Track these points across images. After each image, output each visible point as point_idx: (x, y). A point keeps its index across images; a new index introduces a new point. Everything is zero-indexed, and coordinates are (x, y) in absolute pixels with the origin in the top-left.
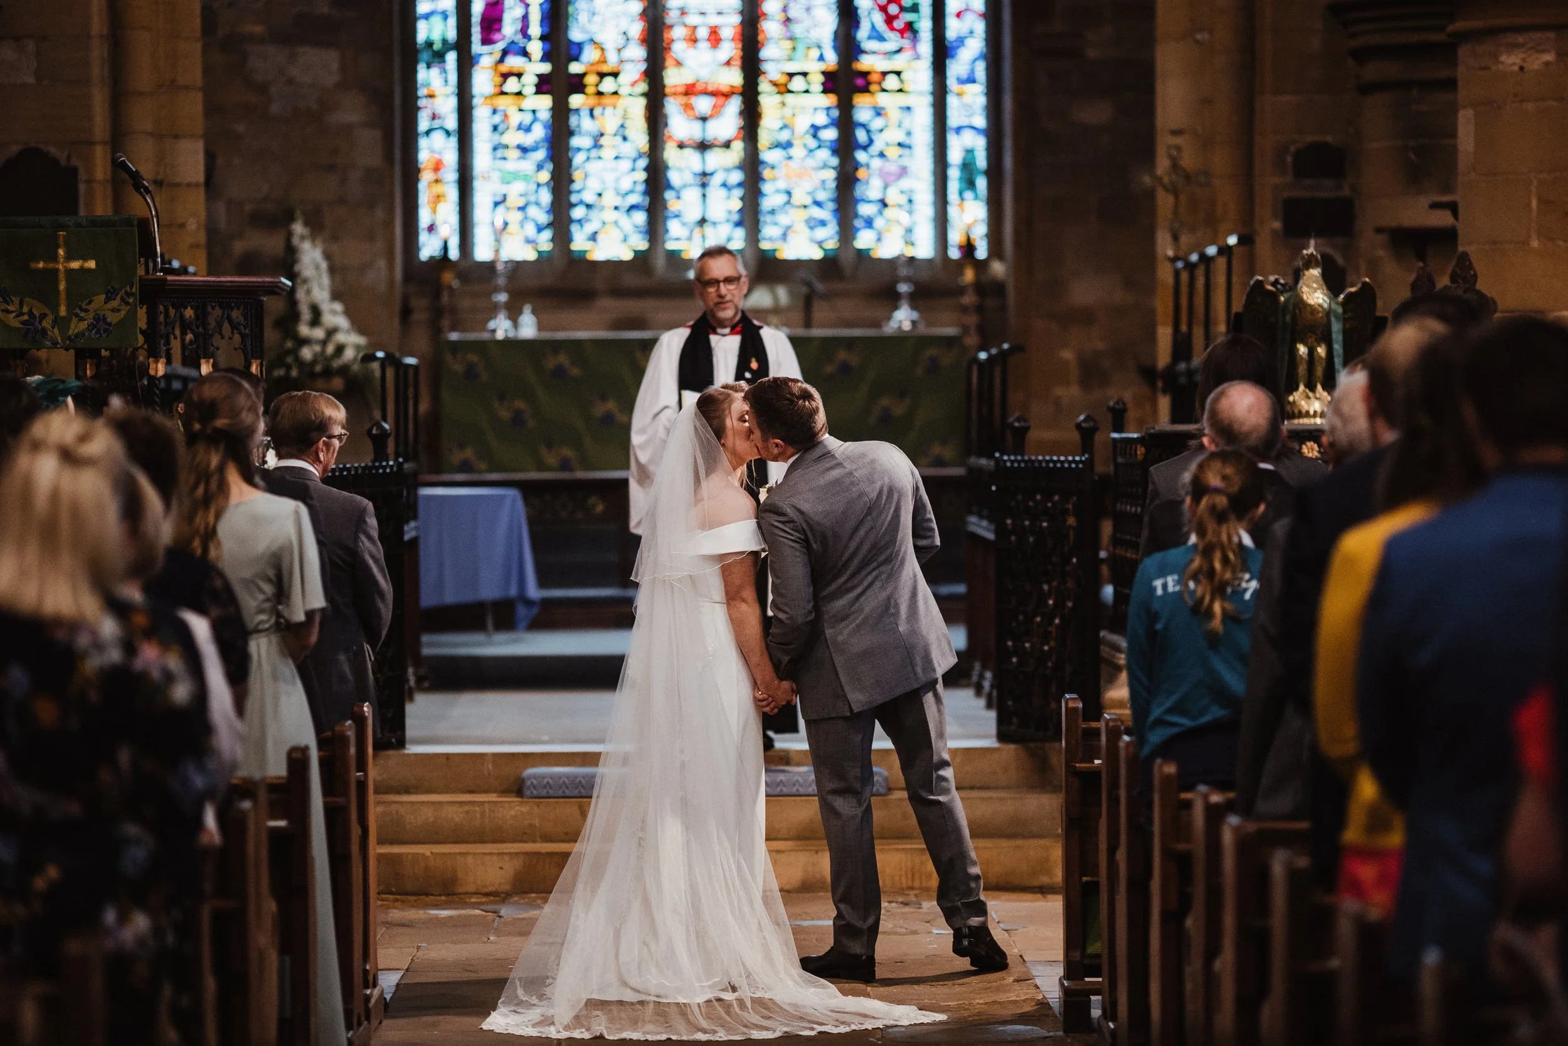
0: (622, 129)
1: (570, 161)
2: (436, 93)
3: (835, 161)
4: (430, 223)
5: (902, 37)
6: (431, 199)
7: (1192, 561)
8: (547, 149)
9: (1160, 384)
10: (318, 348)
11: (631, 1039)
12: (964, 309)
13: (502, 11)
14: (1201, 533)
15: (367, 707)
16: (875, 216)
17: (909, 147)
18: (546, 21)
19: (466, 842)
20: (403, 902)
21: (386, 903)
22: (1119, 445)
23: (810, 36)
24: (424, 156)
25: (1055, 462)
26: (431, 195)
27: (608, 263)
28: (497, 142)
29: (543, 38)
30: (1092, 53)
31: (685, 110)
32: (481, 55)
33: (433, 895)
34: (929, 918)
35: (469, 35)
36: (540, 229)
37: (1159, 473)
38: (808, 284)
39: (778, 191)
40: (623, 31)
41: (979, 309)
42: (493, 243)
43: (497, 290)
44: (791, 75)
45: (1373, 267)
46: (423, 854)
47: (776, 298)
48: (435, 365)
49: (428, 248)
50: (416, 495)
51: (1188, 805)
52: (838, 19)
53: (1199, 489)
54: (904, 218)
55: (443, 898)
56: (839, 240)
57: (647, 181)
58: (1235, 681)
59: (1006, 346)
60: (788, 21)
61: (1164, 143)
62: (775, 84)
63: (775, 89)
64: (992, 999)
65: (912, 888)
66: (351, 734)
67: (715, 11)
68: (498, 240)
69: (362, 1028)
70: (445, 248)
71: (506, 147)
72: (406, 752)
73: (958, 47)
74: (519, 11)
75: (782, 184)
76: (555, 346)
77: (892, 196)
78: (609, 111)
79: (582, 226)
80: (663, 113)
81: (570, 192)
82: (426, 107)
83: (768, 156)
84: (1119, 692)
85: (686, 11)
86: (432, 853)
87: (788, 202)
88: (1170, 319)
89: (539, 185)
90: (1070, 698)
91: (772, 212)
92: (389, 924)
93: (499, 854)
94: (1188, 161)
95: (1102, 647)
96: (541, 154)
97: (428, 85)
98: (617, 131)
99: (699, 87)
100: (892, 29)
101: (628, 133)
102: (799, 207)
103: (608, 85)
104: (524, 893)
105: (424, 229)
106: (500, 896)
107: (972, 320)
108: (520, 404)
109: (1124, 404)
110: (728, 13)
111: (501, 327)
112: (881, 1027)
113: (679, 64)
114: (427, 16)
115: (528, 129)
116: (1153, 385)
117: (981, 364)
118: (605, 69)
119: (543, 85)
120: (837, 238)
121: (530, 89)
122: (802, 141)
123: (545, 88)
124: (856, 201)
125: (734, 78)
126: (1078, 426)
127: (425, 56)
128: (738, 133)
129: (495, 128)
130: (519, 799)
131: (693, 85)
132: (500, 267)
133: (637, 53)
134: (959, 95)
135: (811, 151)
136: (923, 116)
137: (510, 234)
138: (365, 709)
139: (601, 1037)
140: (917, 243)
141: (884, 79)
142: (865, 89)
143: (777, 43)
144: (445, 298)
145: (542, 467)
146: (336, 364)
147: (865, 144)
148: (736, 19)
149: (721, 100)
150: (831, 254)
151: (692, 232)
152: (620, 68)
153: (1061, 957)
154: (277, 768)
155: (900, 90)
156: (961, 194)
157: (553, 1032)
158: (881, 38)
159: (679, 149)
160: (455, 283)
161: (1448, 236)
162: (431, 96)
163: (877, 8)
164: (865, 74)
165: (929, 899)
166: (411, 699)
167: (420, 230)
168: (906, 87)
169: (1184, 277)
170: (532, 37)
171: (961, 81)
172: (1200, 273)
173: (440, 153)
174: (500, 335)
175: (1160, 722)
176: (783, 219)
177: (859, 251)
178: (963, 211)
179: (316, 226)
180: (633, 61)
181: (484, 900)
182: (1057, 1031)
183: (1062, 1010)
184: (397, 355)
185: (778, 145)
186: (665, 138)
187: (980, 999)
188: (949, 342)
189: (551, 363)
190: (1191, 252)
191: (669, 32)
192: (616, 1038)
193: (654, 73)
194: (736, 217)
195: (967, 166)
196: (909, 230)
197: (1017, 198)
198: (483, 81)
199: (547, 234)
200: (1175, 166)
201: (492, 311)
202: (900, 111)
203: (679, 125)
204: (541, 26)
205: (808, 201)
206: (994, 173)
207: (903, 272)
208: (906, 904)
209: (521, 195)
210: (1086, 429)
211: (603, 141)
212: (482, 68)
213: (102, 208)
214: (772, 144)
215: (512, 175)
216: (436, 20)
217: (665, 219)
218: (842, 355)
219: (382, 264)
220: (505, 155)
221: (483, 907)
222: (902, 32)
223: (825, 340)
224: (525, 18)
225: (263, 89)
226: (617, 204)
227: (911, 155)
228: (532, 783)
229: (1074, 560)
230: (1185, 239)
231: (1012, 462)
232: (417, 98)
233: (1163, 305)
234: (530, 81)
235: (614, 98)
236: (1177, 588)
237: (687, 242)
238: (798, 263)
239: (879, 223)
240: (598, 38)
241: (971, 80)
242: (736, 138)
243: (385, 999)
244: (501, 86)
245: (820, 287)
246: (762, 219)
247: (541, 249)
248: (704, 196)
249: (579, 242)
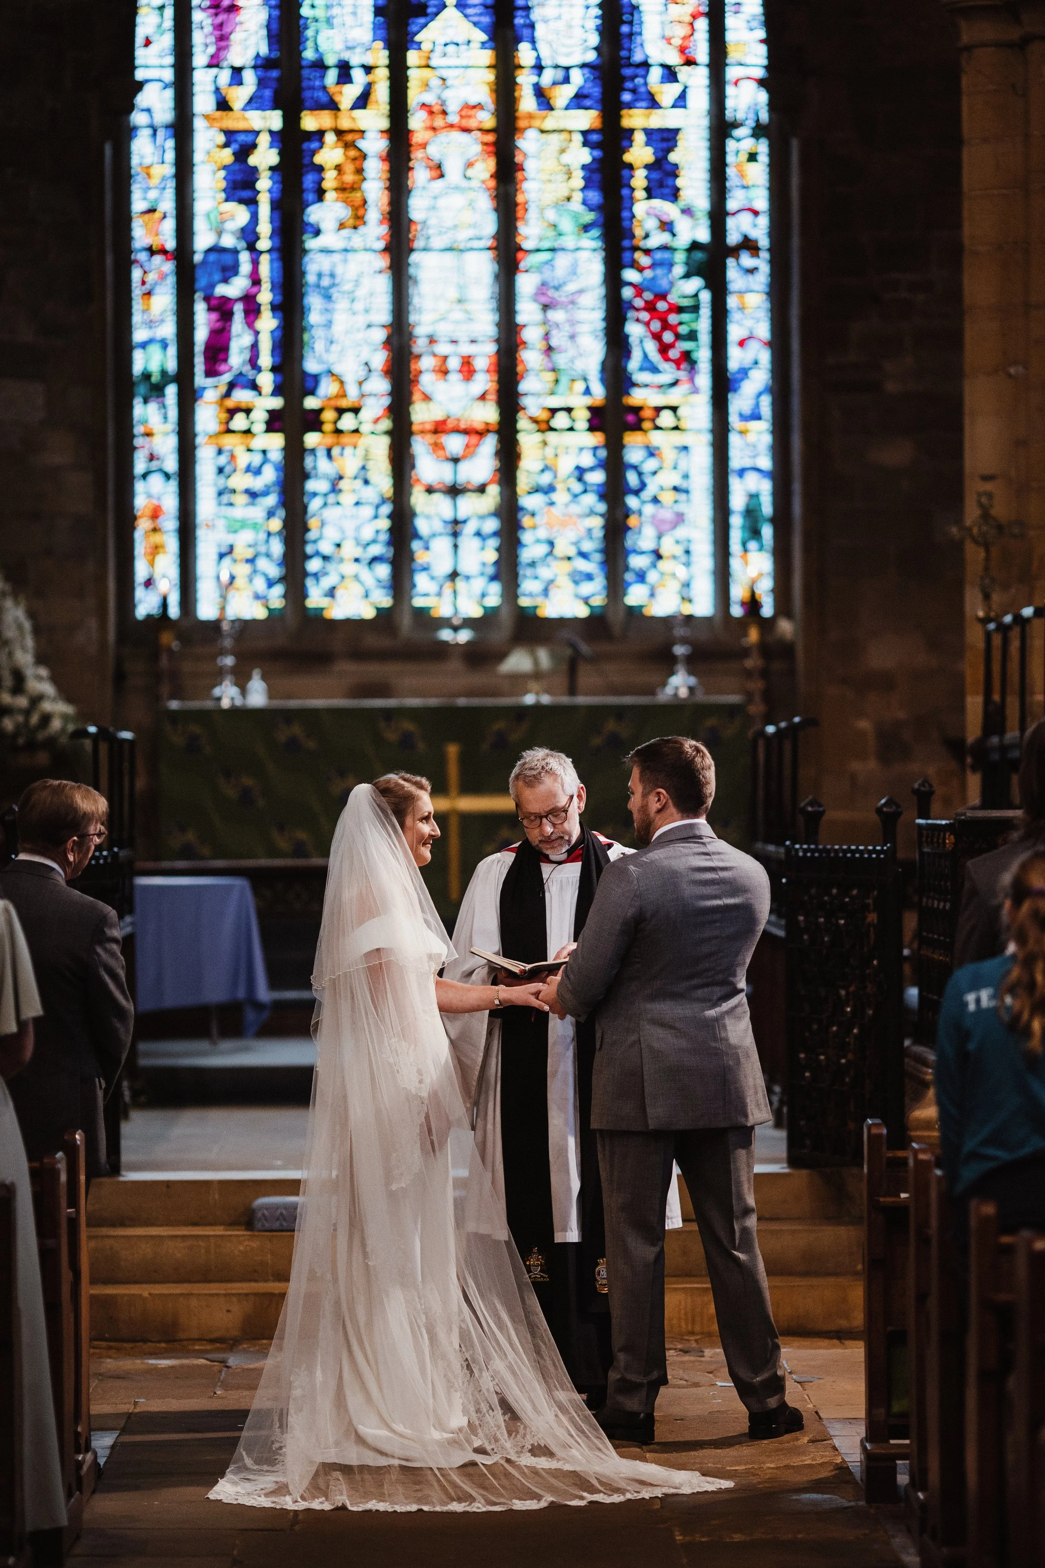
0: (363, 472)
1: (305, 508)
2: (155, 431)
3: (602, 507)
4: (148, 577)
5: (678, 369)
6: (149, 550)
7: (1008, 972)
8: (279, 494)
9: (969, 760)
10: (20, 719)
11: (377, 1511)
12: (748, 674)
13: (228, 339)
14: (1022, 940)
15: (79, 1135)
16: (648, 569)
17: (687, 492)
18: (277, 351)
19: (189, 1281)
20: (118, 1350)
21: (98, 1351)
22: (925, 832)
23: (574, 367)
24: (140, 502)
25: (853, 852)
26: (148, 546)
27: (348, 622)
28: (222, 487)
29: (274, 369)
30: (891, 387)
31: (434, 451)
32: (204, 388)
33: (151, 1342)
34: (713, 1367)
35: (192, 366)
36: (271, 584)
38: (572, 645)
39: (538, 541)
40: (364, 362)
41: (764, 673)
42: (219, 600)
43: (223, 652)
44: (553, 411)
46: (140, 1295)
47: (536, 662)
48: (153, 737)
49: (145, 605)
50: (132, 886)
51: (1009, 1250)
52: (605, 349)
53: (1021, 891)
54: (682, 572)
55: (163, 1345)
56: (608, 596)
57: (391, 530)
59: (797, 719)
60: (549, 349)
61: (973, 488)
62: (535, 421)
63: (534, 426)
64: (786, 1462)
65: (692, 1333)
66: (62, 1167)
67: (468, 339)
68: (224, 597)
69: (73, 1500)
70: (164, 605)
71: (234, 491)
72: (122, 1179)
73: (742, 380)
74: (247, 339)
75: (542, 533)
76: (289, 715)
77: (668, 546)
78: (348, 451)
79: (318, 580)
80: (409, 453)
81: (304, 542)
82: (143, 447)
83: (528, 501)
84: (926, 1111)
85: (435, 338)
86: (150, 1294)
87: (551, 553)
88: (981, 687)
89: (269, 534)
90: (873, 1124)
91: (533, 564)
92: (103, 1377)
93: (225, 1295)
94: (1000, 510)
95: (907, 1060)
96: (272, 500)
97: (145, 422)
98: (358, 474)
99: (450, 424)
100: (667, 359)
101: (372, 476)
102: (562, 559)
103: (347, 422)
104: (254, 1339)
105: (140, 584)
106: (229, 1343)
107: (757, 685)
108: (248, 781)
109: (931, 786)
110: (483, 342)
111: (227, 695)
112: (660, 1496)
113: (427, 398)
114: (144, 345)
115: (258, 472)
116: (961, 761)
117: (768, 738)
118: (344, 403)
119: (274, 422)
120: (604, 593)
121: (259, 427)
122: (566, 484)
123: (277, 425)
124: (626, 553)
125: (489, 413)
126: (879, 811)
127: (142, 389)
128: (494, 475)
129: (221, 470)
130: (249, 1233)
131: (444, 422)
132: (225, 626)
133: (380, 385)
134: (742, 433)
135: (576, 496)
136: (700, 458)
137: (238, 589)
138: (77, 1136)
139: (343, 1508)
140: (695, 599)
141: (658, 416)
142: (637, 427)
143: (537, 375)
144: (164, 662)
145: (274, 852)
146: (41, 736)
147: (636, 488)
148: (492, 348)
149: (474, 439)
150: (597, 611)
151: (441, 587)
152: (362, 404)
153: (862, 1414)
155: (676, 428)
156: (744, 544)
157: (288, 1503)
158: (655, 370)
159: (427, 494)
160: (175, 645)
162: (149, 434)
163: (650, 336)
164: (637, 410)
165: (712, 1346)
166: (126, 1117)
167: (136, 585)
168: (682, 425)
169: (997, 640)
170: (263, 368)
171: (744, 418)
172: (1015, 636)
173: (159, 499)
174: (225, 704)
175: (974, 1156)
176: (545, 573)
177: (631, 608)
178: (746, 563)
179: (18, 581)
180: (375, 395)
181: (208, 1347)
182: (858, 1500)
183: (864, 1478)
184: (111, 729)
185: (537, 489)
186: (412, 482)
187: (772, 1462)
188: (731, 711)
189: (282, 735)
190: (1006, 613)
191: (417, 363)
192: (360, 1509)
193: (399, 407)
194: (491, 570)
195: (751, 513)
196: (687, 585)
197: (807, 549)
198: (207, 417)
199: (278, 590)
200: (986, 516)
201: (218, 676)
202: (675, 451)
203: (428, 467)
204: (273, 356)
205: (572, 551)
206: (781, 520)
207: (680, 632)
208: (686, 1352)
209: (250, 546)
210: (887, 813)
211: (342, 485)
212: (206, 403)
214: (532, 488)
215: (239, 524)
216: (155, 350)
217: (412, 572)
218: (611, 725)
219: (93, 623)
220: (232, 501)
221: (209, 1356)
222: (678, 363)
223: (593, 710)
224: (254, 348)
226: (357, 556)
227: (688, 501)
228: (264, 1215)
229: (875, 962)
230: (996, 597)
231: (805, 851)
232: (133, 436)
233: (973, 676)
234: (259, 417)
235: (353, 438)
236: (993, 1004)
237: (437, 598)
238: (561, 622)
239: (652, 576)
240: (336, 370)
241: (756, 416)
242: (491, 482)
243: (99, 1464)
244: (227, 423)
245: (585, 648)
246: (521, 572)
247: (272, 607)
248: (456, 546)
249: (315, 598)
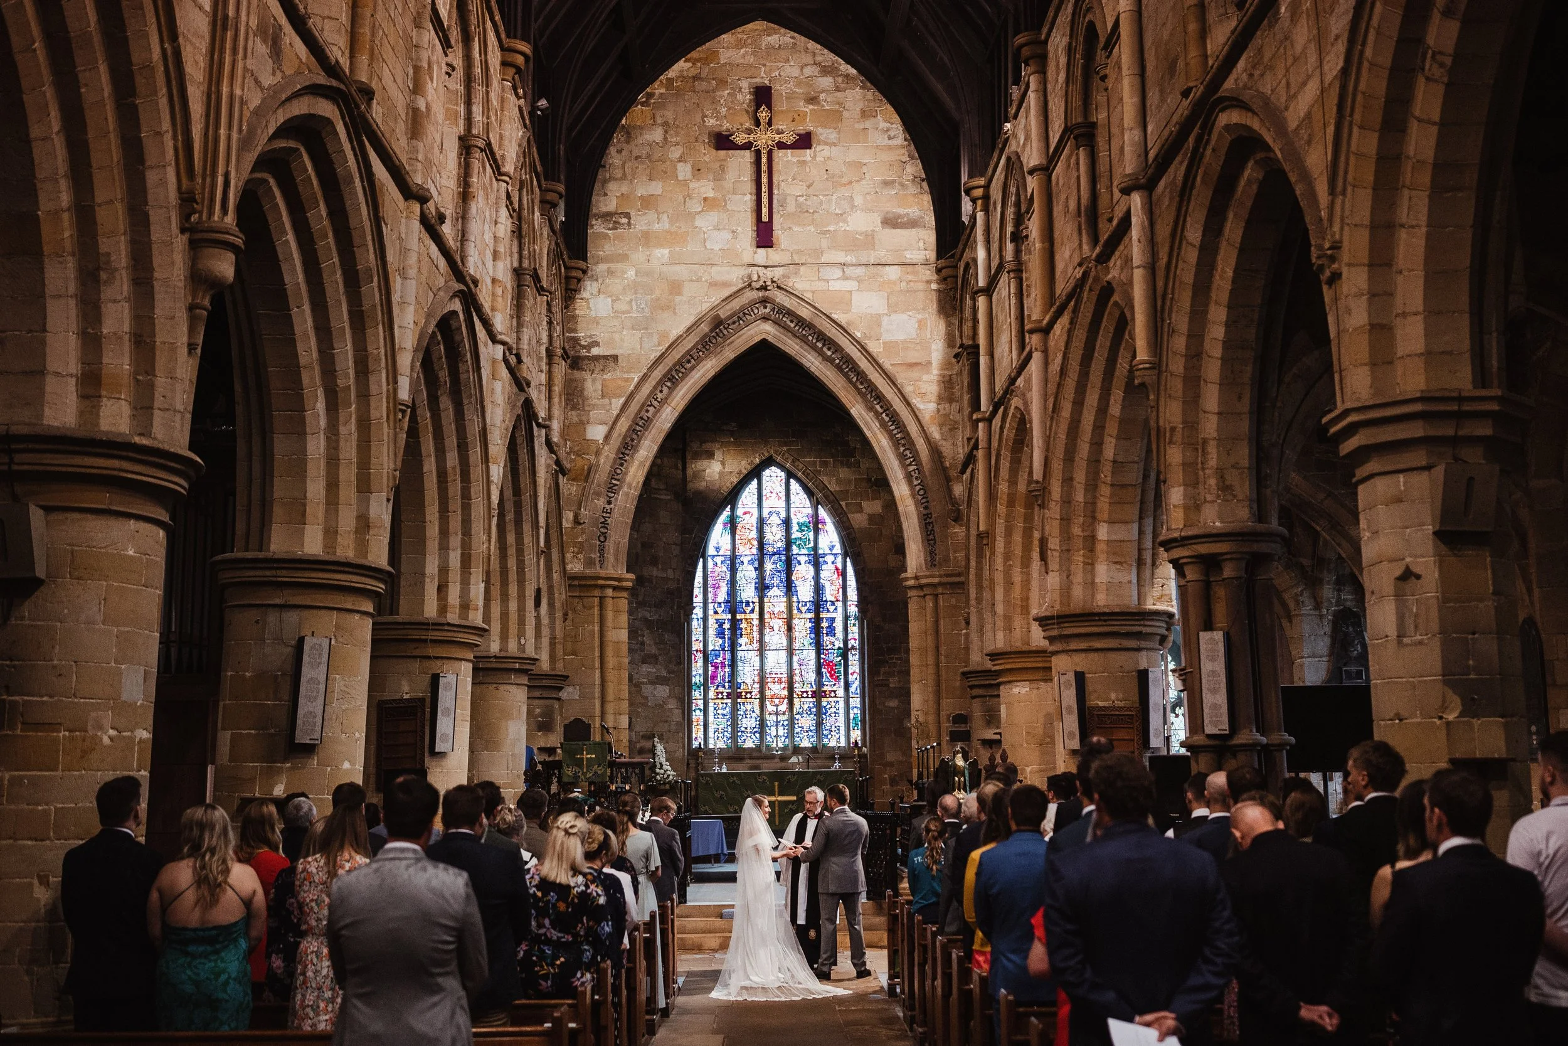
1: (737, 719)
2: (698, 699)
3: (815, 718)
4: (696, 737)
5: (835, 681)
7: (926, 852)
8: (730, 715)
10: (662, 776)
12: (855, 763)
13: (717, 674)
14: (929, 843)
16: (828, 734)
17: (838, 714)
18: (730, 677)
19: (705, 934)
20: (686, 953)
23: (808, 681)
24: (694, 717)
25: (885, 814)
26: (696, 729)
27: (749, 749)
28: (715, 713)
29: (729, 682)
30: (892, 686)
31: (771, 703)
32: (711, 687)
33: (695, 950)
35: (708, 681)
36: (728, 739)
37: (915, 822)
38: (808, 755)
39: (799, 727)
40: (753, 680)
41: (859, 763)
42: (714, 743)
43: (715, 757)
44: (803, 693)
45: (977, 751)
46: (692, 937)
47: (799, 759)
48: (696, 780)
49: (695, 744)
50: (691, 824)
51: (925, 929)
52: (816, 676)
53: (928, 830)
54: (837, 735)
55: (698, 951)
57: (760, 725)
58: (939, 889)
59: (868, 776)
60: (801, 676)
61: (914, 714)
62: (798, 695)
63: (797, 697)
67: (780, 673)
70: (700, 745)
71: (718, 715)
73: (852, 684)
74: (722, 674)
75: (800, 725)
76: (733, 775)
77: (833, 728)
78: (749, 704)
79: (740, 738)
80: (765, 704)
81: (737, 728)
82: (695, 703)
83: (796, 717)
84: (905, 885)
85: (771, 673)
86: (695, 937)
87: (802, 730)
89: (728, 726)
90: (890, 889)
91: (797, 733)
92: (681, 959)
93: (715, 937)
94: (921, 719)
96: (728, 717)
97: (695, 696)
98: (751, 710)
99: (775, 696)
100: (832, 678)
101: (754, 710)
102: (805, 732)
103: (748, 696)
105: (694, 739)
106: (715, 951)
107: (857, 766)
108: (722, 793)
109: (904, 795)
110: (784, 674)
111: (717, 769)
113: (769, 689)
114: (695, 676)
115: (725, 709)
116: (912, 786)
117: (861, 782)
118: (748, 691)
119: (729, 696)
120: (816, 741)
121: (725, 697)
122: (806, 712)
124: (822, 730)
125: (786, 693)
126: (890, 802)
127: (694, 687)
129: (715, 709)
130: (721, 920)
132: (716, 751)
133: (757, 686)
134: (853, 698)
135: (809, 715)
136: (842, 705)
137: (719, 740)
139: (746, 1000)
140: (841, 742)
141: (830, 693)
142: (825, 696)
143: (798, 683)
144: (700, 760)
145: (728, 813)
146: (667, 781)
147: (825, 713)
148: (786, 676)
149: (782, 700)
150: (815, 746)
151: (773, 740)
152: (752, 691)
153: (887, 972)
154: (647, 918)
155: (835, 697)
156: (853, 727)
158: (829, 681)
159: (769, 715)
160: (703, 755)
161: (999, 742)
162: (696, 700)
163: (828, 672)
164: (825, 692)
168: (837, 696)
169: (921, 755)
170: (726, 682)
171: (853, 694)
172: (925, 754)
173: (698, 717)
174: (716, 772)
175: (917, 902)
176: (801, 735)
177: (823, 745)
178: (854, 733)
179: (661, 738)
180: (756, 689)
181: (710, 952)
182: (886, 997)
183: (888, 991)
184: (685, 780)
185: (798, 713)
186: (765, 711)
188: (852, 774)
189: (730, 781)
190: (922, 747)
191: (767, 680)
193: (762, 692)
194: (786, 735)
195: (855, 719)
196: (838, 738)
197: (870, 729)
198: (711, 694)
199: (730, 741)
200: (917, 721)
201: (714, 764)
202: (835, 703)
203: (770, 708)
205: (808, 730)
206: (863, 721)
207: (837, 751)
209: (722, 729)
210: (892, 803)
211: (747, 713)
212: (711, 691)
213: (598, 739)
215: (719, 723)
216: (698, 677)
217: (765, 736)
218: (818, 776)
219: (681, 750)
220: (718, 718)
221: (711, 955)
222: (835, 679)
223: (813, 772)
224: (724, 676)
225: (646, 698)
226: (751, 731)
227: (839, 716)
228: (725, 914)
230: (920, 743)
232: (692, 700)
233: (915, 764)
234: (725, 695)
235: (750, 700)
236: (922, 860)
237: (772, 743)
238: (805, 749)
239: (829, 736)
240: (745, 682)
241: (857, 693)
242: (786, 711)
243: (679, 987)
244: (717, 696)
245: (811, 756)
246: (795, 735)
247: (728, 745)
248: (777, 729)
249: (740, 743)
